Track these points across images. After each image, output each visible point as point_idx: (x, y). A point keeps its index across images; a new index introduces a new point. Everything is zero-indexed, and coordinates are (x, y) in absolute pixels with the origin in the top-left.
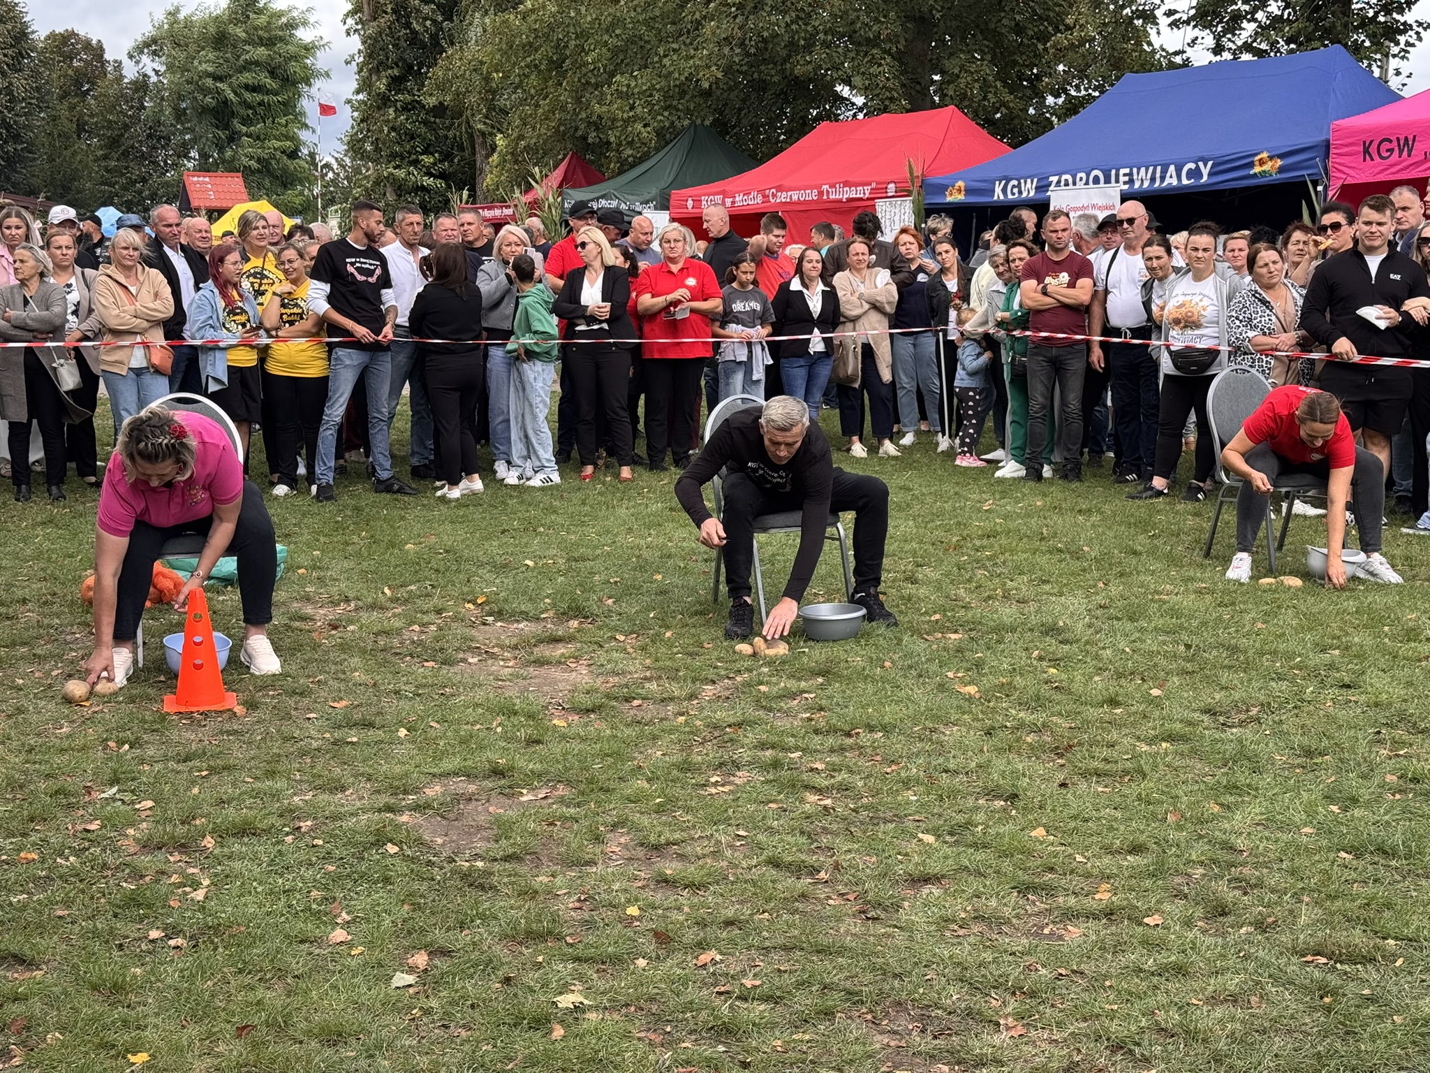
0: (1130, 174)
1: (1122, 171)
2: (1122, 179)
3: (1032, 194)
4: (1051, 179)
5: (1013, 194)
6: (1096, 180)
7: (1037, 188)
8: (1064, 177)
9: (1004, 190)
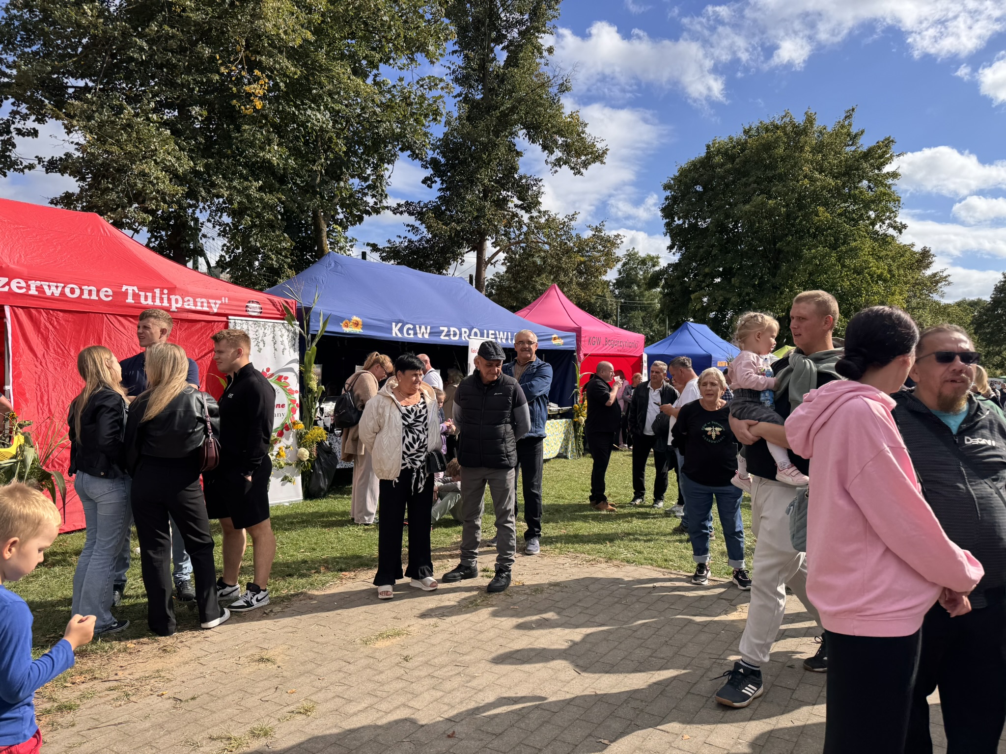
0: (495, 334)
1: (491, 332)
2: (491, 336)
3: (426, 336)
4: (442, 328)
5: (409, 334)
6: (476, 334)
7: (430, 333)
8: (452, 329)
9: (401, 330)
